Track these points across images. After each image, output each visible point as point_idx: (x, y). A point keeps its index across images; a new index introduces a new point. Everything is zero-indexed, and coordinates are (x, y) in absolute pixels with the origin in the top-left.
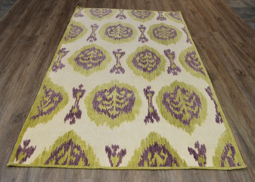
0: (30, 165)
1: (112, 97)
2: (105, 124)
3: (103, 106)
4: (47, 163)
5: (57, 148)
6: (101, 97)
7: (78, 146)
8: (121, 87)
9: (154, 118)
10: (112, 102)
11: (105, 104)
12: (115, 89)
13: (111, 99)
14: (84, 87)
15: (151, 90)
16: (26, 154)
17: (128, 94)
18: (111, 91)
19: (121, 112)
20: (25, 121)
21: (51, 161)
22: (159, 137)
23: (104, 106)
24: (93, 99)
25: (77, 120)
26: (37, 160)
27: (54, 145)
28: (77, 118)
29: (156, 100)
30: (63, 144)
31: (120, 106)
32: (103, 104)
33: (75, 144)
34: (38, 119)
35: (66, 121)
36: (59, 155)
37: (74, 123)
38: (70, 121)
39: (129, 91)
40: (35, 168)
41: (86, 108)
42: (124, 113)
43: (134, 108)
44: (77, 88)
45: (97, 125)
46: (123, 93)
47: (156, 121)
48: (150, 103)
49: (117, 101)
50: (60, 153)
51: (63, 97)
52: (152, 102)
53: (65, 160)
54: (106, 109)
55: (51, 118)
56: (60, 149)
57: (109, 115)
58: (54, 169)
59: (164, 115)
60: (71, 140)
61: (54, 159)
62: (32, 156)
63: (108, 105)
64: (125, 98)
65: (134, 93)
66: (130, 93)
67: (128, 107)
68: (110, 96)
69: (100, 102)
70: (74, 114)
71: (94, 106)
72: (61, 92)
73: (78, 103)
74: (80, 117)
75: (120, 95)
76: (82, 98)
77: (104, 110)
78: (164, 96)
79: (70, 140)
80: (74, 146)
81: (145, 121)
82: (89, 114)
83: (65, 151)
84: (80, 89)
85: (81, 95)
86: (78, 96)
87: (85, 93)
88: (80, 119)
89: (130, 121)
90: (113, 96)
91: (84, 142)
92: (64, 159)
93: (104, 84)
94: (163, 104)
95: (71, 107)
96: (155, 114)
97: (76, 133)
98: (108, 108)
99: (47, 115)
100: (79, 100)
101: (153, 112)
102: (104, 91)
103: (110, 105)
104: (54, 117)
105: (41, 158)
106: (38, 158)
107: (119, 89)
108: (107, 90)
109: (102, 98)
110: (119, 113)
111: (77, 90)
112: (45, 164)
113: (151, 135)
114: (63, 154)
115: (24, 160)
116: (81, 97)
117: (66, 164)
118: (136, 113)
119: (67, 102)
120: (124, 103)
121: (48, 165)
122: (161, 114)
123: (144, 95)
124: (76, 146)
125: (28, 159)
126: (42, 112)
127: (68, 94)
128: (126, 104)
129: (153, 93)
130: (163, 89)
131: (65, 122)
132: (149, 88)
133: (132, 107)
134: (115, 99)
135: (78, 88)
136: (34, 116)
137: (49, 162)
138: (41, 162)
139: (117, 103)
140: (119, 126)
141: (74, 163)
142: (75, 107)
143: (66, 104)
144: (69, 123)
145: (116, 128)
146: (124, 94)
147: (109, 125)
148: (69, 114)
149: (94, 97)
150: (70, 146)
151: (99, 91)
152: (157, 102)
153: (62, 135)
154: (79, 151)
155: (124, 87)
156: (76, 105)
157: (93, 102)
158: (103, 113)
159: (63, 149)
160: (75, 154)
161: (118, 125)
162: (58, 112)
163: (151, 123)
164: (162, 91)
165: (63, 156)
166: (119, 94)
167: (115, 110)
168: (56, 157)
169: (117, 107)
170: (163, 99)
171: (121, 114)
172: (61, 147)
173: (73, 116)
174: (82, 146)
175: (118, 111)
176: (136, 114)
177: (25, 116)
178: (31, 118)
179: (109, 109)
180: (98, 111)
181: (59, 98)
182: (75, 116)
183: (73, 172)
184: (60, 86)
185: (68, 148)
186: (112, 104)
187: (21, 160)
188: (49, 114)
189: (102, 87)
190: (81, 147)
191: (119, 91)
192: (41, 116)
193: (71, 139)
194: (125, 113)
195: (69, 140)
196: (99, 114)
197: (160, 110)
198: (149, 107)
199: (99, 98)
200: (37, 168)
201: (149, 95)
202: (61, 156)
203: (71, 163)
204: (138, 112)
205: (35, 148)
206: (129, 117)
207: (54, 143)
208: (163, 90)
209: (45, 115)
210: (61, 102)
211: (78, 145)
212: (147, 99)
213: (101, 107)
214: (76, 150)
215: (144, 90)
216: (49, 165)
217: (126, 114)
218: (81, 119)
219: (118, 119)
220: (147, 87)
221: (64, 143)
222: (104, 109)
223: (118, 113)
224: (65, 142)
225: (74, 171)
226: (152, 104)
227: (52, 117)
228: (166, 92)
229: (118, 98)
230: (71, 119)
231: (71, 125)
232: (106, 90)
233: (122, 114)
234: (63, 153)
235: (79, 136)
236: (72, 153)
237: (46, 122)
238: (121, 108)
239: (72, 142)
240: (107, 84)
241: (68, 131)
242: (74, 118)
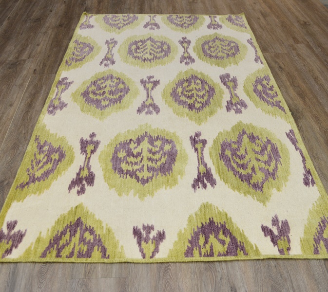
0: (17, 259)
1: (142, 151)
2: (132, 192)
3: (127, 164)
4: (44, 255)
5: (58, 232)
6: (124, 151)
7: (91, 228)
8: (155, 135)
9: (207, 180)
10: (142, 159)
11: (131, 163)
12: (146, 139)
13: (139, 154)
14: (97, 136)
15: (201, 138)
16: (10, 243)
17: (166, 146)
18: (139, 141)
19: (155, 174)
20: (8, 192)
21: (50, 253)
22: (216, 210)
23: (129, 165)
24: (111, 155)
25: (88, 188)
26: (28, 252)
27: (54, 227)
28: (88, 185)
29: (210, 153)
30: (67, 225)
31: (154, 165)
32: (127, 162)
33: (86, 225)
34: (28, 188)
35: (72, 191)
36: (61, 243)
37: (84, 193)
38: (78, 190)
39: (167, 140)
40: (26, 264)
41: (101, 168)
42: (160, 174)
43: (176, 166)
44: (87, 139)
45: (120, 195)
46: (158, 143)
47: (211, 186)
48: (201, 158)
49: (149, 157)
50: (63, 240)
51: (66, 153)
52: (203, 156)
53: (71, 250)
54: (133, 170)
55: (48, 187)
56: (63, 233)
57: (137, 178)
58: (55, 264)
59: (222, 176)
60: (79, 219)
61: (55, 249)
62: (20, 246)
63: (136, 163)
64: (161, 151)
65: (175, 144)
66: (170, 143)
67: (167, 165)
68: (139, 150)
69: (122, 158)
70: (83, 179)
71: (113, 165)
72: (62, 146)
73: (89, 162)
74: (93, 183)
75: (153, 148)
76: (95, 153)
77: (129, 171)
78: (222, 147)
79: (78, 219)
80: (84, 228)
81: (194, 186)
82: (107, 179)
83: (70, 236)
84: (91, 140)
85: (93, 149)
86: (89, 151)
87: (100, 146)
88: (93, 186)
89: (171, 187)
90: (142, 149)
91: (100, 221)
92: (69, 249)
93: (128, 131)
94: (221, 160)
95: (79, 168)
96: (209, 174)
97: (87, 207)
98: (136, 167)
99: (42, 181)
100: (91, 156)
101: (205, 172)
102: (128, 141)
103: (139, 162)
104: (52, 185)
105: (35, 248)
106: (30, 248)
107: (152, 137)
108: (133, 141)
109: (126, 152)
110: (153, 175)
111: (87, 142)
112: (41, 257)
113: (203, 208)
114: (68, 241)
115: (8, 251)
116: (92, 152)
117: (74, 257)
118: (180, 174)
119: (71, 161)
120: (160, 160)
121: (46, 259)
122: (218, 175)
123: (191, 147)
124: (88, 227)
125: (14, 250)
126: (34, 177)
127: (73, 148)
128: (163, 160)
129: (204, 142)
130: (220, 135)
131: (69, 192)
132: (197, 135)
133: (173, 165)
134: (145, 154)
135: (89, 139)
136: (22, 183)
137: (46, 254)
138: (35, 254)
139: (150, 159)
140: (153, 196)
141: (85, 254)
142: (85, 167)
143: (70, 164)
144: (76, 193)
145: (148, 198)
146: (160, 145)
147: (138, 195)
148: (76, 179)
149: (113, 152)
150: (79, 228)
151: (121, 142)
152: (210, 156)
153: (66, 212)
154: (92, 236)
155: (159, 135)
156: (86, 164)
157: (113, 159)
158: (128, 175)
159: (68, 234)
160: (87, 241)
161: (152, 194)
162: (59, 177)
163: (202, 188)
164: (219, 138)
165: (68, 244)
166: (151, 145)
167: (146, 170)
168: (57, 246)
169: (149, 166)
170: (220, 152)
171: (156, 177)
172: (64, 231)
173: (81, 182)
174: (97, 228)
175: (152, 172)
176: (179, 176)
177: (7, 184)
178: (17, 187)
179: (137, 170)
180: (120, 174)
181: (59, 155)
182: (84, 182)
183: (84, 269)
184: (61, 136)
185: (75, 231)
186: (141, 162)
187: (4, 252)
188: (44, 180)
189: (125, 136)
190: (95, 229)
191: (152, 141)
192: (33, 183)
193: (80, 218)
194: (162, 176)
195: (76, 219)
196: (121, 178)
197: (217, 169)
198: (199, 165)
199: (121, 152)
200: (29, 264)
201: (199, 146)
202: (65, 244)
203: (80, 255)
204: (181, 173)
205: (25, 233)
206: (168, 181)
207: (54, 225)
208: (221, 137)
209: (39, 181)
210: (62, 161)
211: (90, 227)
212: (195, 152)
213: (124, 166)
214: (87, 235)
215: (191, 138)
216: (47, 259)
217: (164, 176)
219: (151, 185)
220: (196, 133)
221: (69, 223)
222: (129, 169)
223: (150, 175)
224: (71, 222)
225: (85, 267)
226: (203, 159)
227: (50, 185)
228: (225, 139)
229: (150, 151)
230: (79, 187)
231: (79, 195)
232: (131, 140)
233: (158, 177)
234: (68, 239)
235: (91, 213)
236: (82, 240)
237: (40, 192)
238: (156, 167)
239: (82, 223)
240: (133, 131)
241: (74, 206)
242: (84, 185)
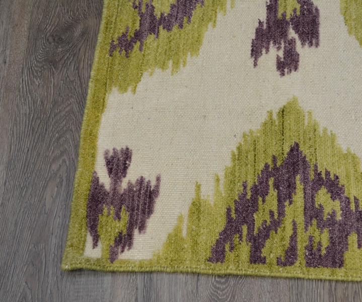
0: (151, 262)
4: (218, 255)
5: (245, 187)
7: (332, 177)
16: (125, 216)
20: (91, 60)
21: (232, 248)
25: (305, 53)
26: (174, 241)
27: (233, 173)
30: (267, 166)
33: (316, 166)
34: (141, 49)
35: (261, 60)
36: (260, 218)
37: (296, 69)
38: (278, 58)
40: (174, 276)
50: (261, 211)
53: (287, 242)
55: (195, 45)
56: (260, 191)
60: (295, 149)
61: (244, 238)
62: (152, 222)
70: (287, 23)
74: (317, 38)
79: (292, 150)
80: (312, 176)
82: (352, 23)
83: (279, 201)
88: (317, 45)
91: (354, 157)
92: (282, 239)
97: (310, 113)
99: (175, 29)
104: (205, 41)
105: (190, 231)
106: (178, 230)
112: (210, 260)
114: (276, 217)
115: (124, 240)
117: (297, 264)
121: (224, 265)
124: (323, 176)
125: (138, 237)
126: (152, 15)
131: (255, 65)
136: (124, 35)
137: (223, 251)
138: (194, 252)
141: (326, 256)
144: (275, 67)
148: (268, 23)
150: (298, 177)
153: (255, 125)
154: (337, 203)
159: (273, 193)
160: (326, 217)
162: (219, 15)
165: (276, 224)
168: (251, 230)
172: (261, 183)
173: (284, 34)
174: (348, 176)
177: (83, 34)
178: (113, 48)
182: (292, 34)
183: (326, 297)
185: (291, 187)
187: (112, 243)
188: (181, 26)
190: (342, 181)
192: (153, 36)
193: (297, 145)
195: (287, 149)
200: (182, 277)
202: (268, 223)
203: (314, 259)
205: (157, 186)
207: (229, 163)
209: (168, 28)
211: (328, 173)
214: (323, 197)
216: (229, 267)
218: (320, 48)
221: (270, 162)
224: (274, 159)
225: (330, 290)
227: (198, 41)
230: (279, 48)
231: (283, 74)
234: (275, 209)
235: (325, 130)
236: (313, 213)
237: (176, 64)
239: (304, 161)
241: (276, 108)
242: (292, 42)
